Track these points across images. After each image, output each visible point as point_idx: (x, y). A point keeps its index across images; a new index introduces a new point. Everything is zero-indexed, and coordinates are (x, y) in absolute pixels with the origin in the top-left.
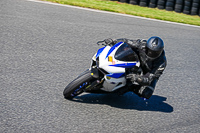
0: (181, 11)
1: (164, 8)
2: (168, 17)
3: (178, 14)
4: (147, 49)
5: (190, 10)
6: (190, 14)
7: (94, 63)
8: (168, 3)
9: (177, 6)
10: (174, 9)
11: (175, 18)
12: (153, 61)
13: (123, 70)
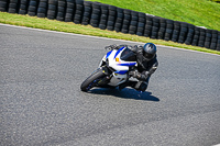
0: (54, 17)
1: (36, 15)
2: (39, 25)
3: (51, 21)
4: (144, 52)
5: (64, 16)
6: (64, 20)
7: (104, 63)
8: (39, 9)
9: (49, 12)
10: (46, 16)
11: (47, 26)
12: (148, 63)
13: (127, 68)
